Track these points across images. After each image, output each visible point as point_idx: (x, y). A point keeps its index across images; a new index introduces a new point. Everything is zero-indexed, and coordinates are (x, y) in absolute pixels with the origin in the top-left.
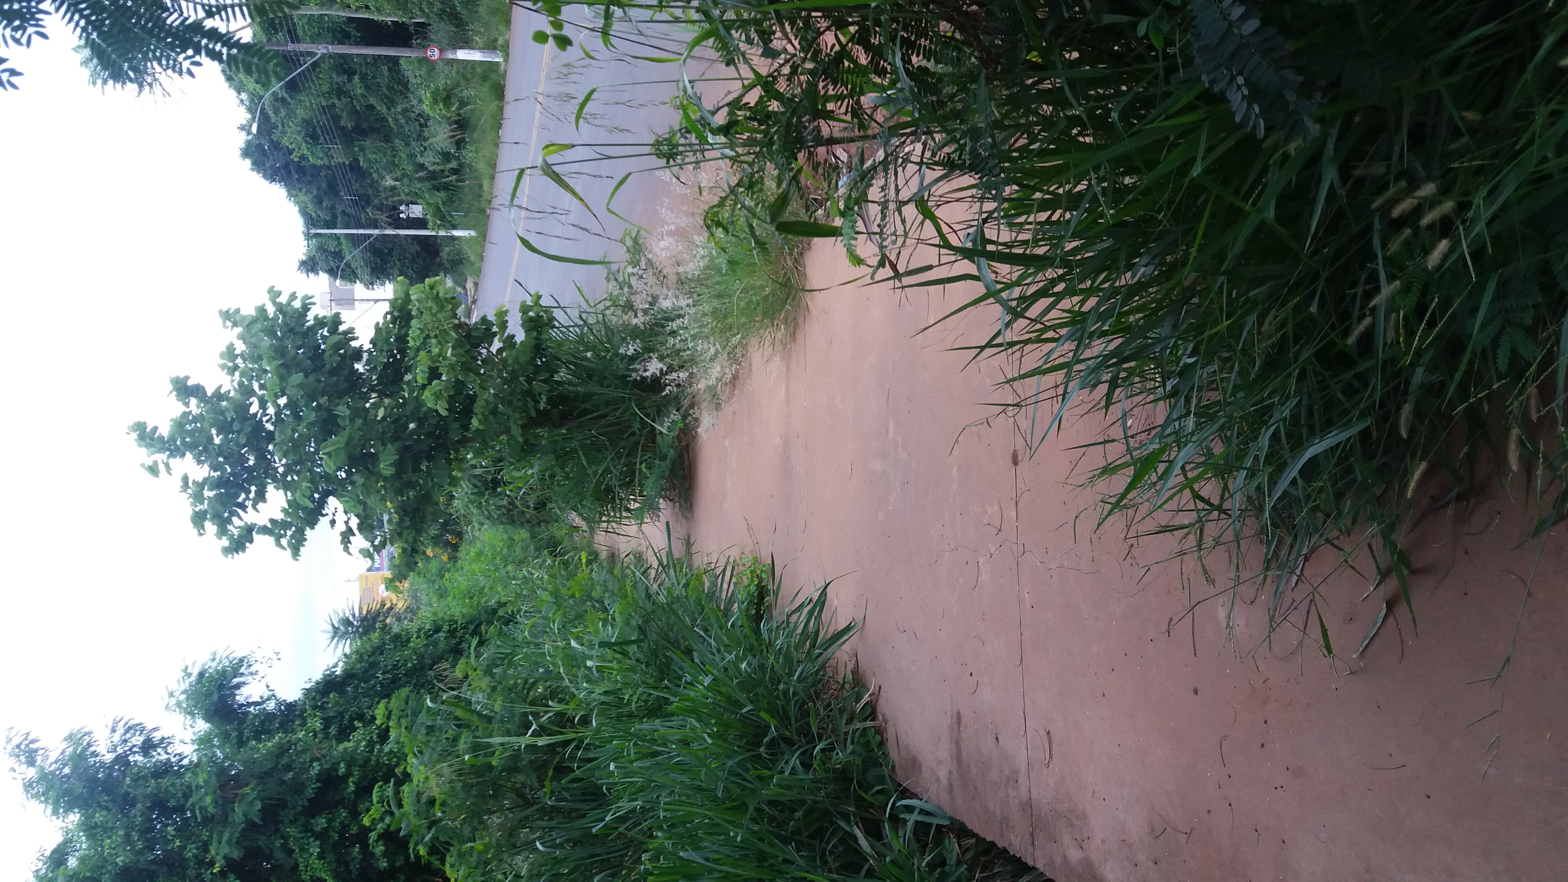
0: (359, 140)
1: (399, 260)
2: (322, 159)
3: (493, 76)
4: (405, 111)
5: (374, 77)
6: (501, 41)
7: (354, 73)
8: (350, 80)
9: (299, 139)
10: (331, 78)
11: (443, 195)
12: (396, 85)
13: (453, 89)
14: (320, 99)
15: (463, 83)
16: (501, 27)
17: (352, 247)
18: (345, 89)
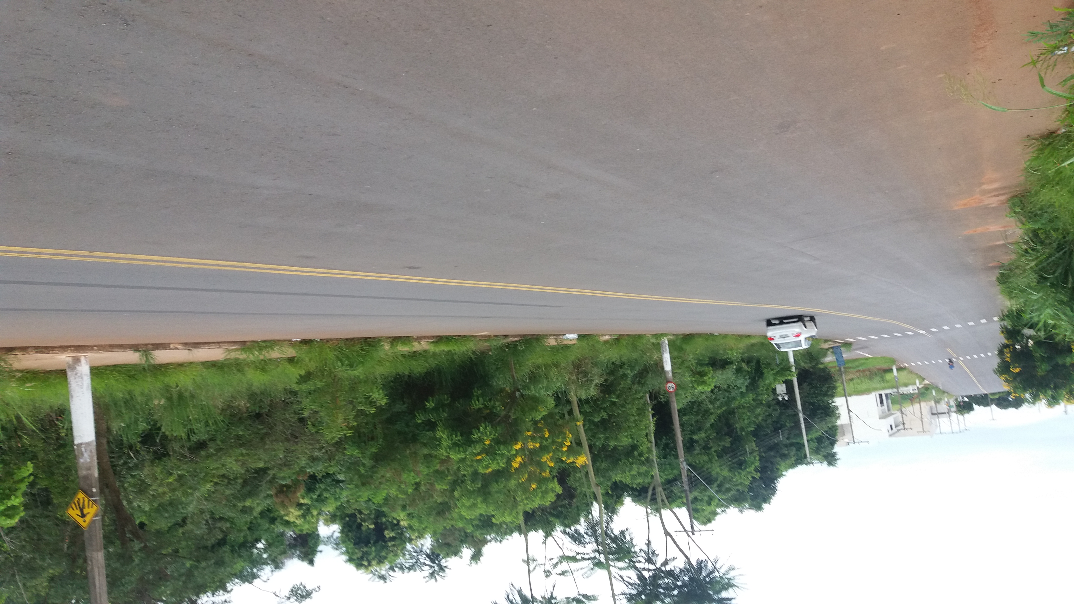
0: (737, 433)
1: (816, 397)
2: (755, 457)
3: (678, 343)
4: (711, 402)
5: (692, 425)
6: (653, 340)
7: (691, 439)
8: (697, 442)
9: (743, 473)
10: (698, 454)
11: (765, 371)
12: (694, 410)
13: (692, 371)
14: (713, 461)
15: (686, 364)
16: (644, 341)
17: (814, 430)
18: (704, 444)
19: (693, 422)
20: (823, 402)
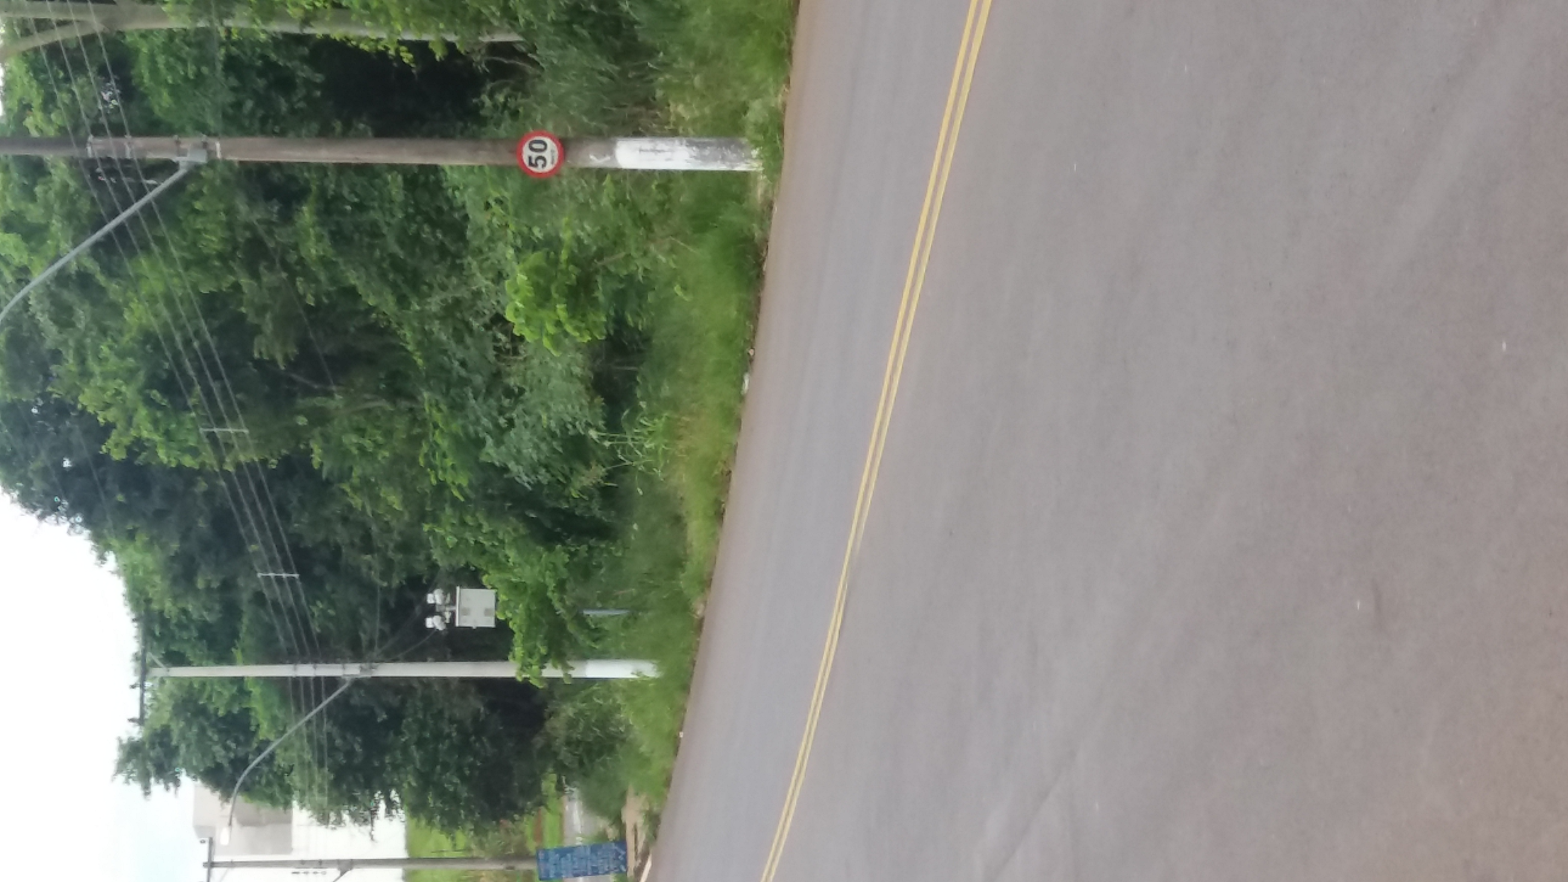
0: (309, 392)
1: (421, 743)
2: (194, 452)
3: (730, 216)
4: (452, 310)
5: (360, 207)
6: (756, 112)
7: (302, 201)
8: (287, 217)
9: (129, 392)
10: (230, 211)
11: (561, 556)
12: (426, 228)
13: (600, 254)
14: (195, 274)
15: (633, 235)
16: (758, 72)
17: (280, 714)
18: (271, 245)
19: (375, 215)
20: (396, 767)
